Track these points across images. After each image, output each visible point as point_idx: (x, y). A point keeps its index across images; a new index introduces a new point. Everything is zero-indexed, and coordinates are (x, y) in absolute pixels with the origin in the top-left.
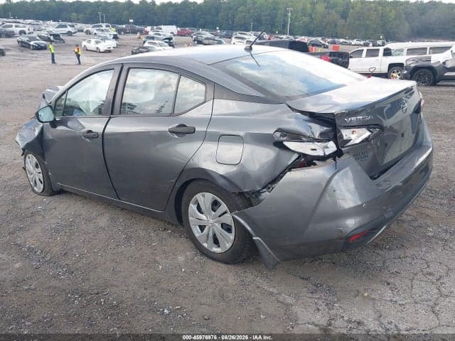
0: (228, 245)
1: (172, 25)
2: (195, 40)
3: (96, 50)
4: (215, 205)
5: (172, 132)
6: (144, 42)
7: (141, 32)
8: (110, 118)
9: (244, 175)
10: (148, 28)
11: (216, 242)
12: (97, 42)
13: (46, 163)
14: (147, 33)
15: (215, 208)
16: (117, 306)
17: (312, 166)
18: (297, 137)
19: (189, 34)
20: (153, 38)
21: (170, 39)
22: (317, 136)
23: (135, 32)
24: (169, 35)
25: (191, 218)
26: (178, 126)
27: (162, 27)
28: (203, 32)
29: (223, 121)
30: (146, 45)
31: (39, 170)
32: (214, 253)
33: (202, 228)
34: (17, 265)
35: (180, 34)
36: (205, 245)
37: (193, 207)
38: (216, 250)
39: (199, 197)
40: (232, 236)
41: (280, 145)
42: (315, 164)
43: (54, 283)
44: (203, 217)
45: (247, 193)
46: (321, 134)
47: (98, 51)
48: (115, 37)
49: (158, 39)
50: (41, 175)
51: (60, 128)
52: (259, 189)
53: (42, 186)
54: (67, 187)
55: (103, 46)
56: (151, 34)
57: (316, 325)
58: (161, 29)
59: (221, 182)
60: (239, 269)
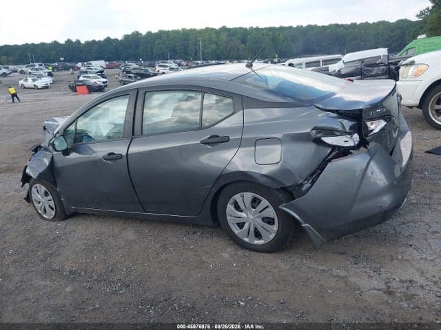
0: (272, 236)
1: (101, 60)
2: (123, 72)
3: (33, 87)
4: (255, 202)
5: (204, 143)
6: (79, 77)
7: (73, 68)
8: (132, 139)
9: (285, 172)
10: (79, 65)
11: (258, 235)
12: (34, 80)
13: (58, 189)
14: (79, 68)
15: (255, 205)
16: (193, 307)
17: (349, 155)
18: (331, 132)
19: (117, 67)
20: (86, 72)
21: (102, 72)
22: (347, 129)
23: (67, 69)
24: (100, 69)
25: (229, 218)
26: (210, 138)
27: (91, 62)
28: (130, 64)
29: (256, 127)
30: (81, 78)
31: (50, 197)
32: (256, 245)
33: (241, 225)
34: (69, 289)
35: (108, 67)
36: (246, 240)
37: (230, 208)
38: (257, 242)
39: (237, 197)
40: (275, 228)
41: (318, 141)
42: (351, 153)
43: (116, 299)
44: (243, 215)
45: (291, 187)
46: (351, 128)
47: (36, 88)
48: (50, 74)
49: (91, 73)
50: (52, 202)
51: (73, 155)
52: (301, 182)
53: (53, 213)
54: (82, 209)
55: (40, 83)
56: (83, 69)
57: (379, 290)
58: (91, 64)
59: (262, 180)
60: (284, 256)
